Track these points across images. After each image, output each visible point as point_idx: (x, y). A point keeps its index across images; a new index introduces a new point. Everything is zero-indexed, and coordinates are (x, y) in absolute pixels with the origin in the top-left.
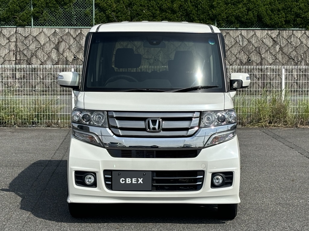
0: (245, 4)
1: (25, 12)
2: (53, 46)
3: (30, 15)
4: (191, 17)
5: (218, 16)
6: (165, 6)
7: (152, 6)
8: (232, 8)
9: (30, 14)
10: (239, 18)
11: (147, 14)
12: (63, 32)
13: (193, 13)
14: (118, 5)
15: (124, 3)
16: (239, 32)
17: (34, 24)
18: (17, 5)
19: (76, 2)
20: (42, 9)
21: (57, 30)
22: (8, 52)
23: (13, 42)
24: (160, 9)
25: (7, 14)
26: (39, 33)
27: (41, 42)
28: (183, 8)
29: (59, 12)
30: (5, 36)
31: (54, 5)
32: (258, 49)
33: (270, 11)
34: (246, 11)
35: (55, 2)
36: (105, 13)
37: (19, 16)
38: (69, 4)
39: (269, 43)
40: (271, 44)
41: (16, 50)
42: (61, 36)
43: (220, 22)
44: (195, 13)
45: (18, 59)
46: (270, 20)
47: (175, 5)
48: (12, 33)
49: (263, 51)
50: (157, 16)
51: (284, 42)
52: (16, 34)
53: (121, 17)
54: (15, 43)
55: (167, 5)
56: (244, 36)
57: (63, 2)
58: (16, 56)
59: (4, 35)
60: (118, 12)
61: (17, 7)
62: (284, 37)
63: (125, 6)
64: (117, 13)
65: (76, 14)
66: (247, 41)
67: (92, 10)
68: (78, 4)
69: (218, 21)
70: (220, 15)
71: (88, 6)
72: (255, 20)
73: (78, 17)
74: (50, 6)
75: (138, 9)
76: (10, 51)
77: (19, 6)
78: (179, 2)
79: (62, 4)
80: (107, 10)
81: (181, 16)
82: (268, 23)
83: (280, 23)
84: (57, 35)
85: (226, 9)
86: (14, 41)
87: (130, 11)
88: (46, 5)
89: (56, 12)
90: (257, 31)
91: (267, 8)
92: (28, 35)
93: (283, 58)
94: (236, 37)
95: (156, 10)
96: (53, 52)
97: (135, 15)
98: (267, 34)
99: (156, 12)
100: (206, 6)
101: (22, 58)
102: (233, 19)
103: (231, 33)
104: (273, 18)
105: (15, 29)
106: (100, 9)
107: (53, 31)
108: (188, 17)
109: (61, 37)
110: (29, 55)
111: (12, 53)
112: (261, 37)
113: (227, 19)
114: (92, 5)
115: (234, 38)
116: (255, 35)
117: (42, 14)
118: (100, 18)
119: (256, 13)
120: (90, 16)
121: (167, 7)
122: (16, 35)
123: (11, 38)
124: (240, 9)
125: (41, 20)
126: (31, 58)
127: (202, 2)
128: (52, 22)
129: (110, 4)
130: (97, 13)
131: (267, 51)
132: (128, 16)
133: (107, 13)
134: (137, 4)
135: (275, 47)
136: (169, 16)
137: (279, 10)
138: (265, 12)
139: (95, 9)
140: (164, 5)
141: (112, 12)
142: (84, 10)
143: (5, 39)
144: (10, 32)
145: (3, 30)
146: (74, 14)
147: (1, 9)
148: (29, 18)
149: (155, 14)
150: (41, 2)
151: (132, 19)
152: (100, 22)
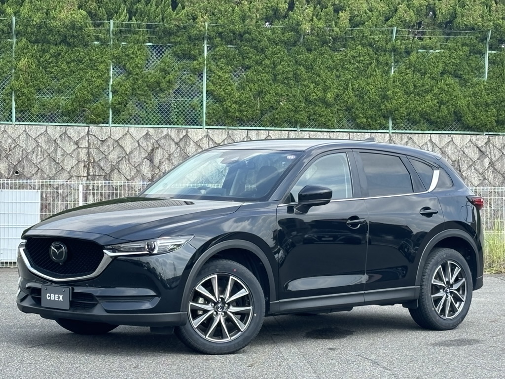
0: (436, 94)
1: (100, 103)
2: (144, 155)
3: (107, 107)
4: (352, 113)
5: (394, 111)
6: (313, 96)
7: (294, 96)
8: (415, 100)
10: (427, 115)
11: (286, 108)
12: (160, 133)
14: (242, 93)
15: (251, 90)
16: (427, 137)
17: (113, 121)
19: (178, 89)
20: (126, 98)
21: (151, 131)
22: (76, 163)
23: (84, 148)
24: (306, 100)
25: (72, 105)
26: (123, 135)
27: (125, 149)
28: (341, 99)
29: (151, 103)
31: (145, 92)
32: (456, 163)
33: (473, 106)
34: (437, 106)
35: (146, 88)
36: (222, 106)
37: (91, 109)
38: (168, 92)
39: (474, 154)
40: (477, 156)
41: (88, 160)
42: (157, 139)
43: (397, 121)
44: (360, 107)
45: (92, 173)
46: (474, 119)
47: (329, 95)
48: (83, 134)
49: (464, 167)
50: (301, 111)
51: (497, 153)
52: (88, 136)
53: (247, 111)
54: (86, 150)
55: (317, 95)
56: (435, 143)
57: (158, 89)
58: (88, 169)
59: (70, 137)
60: (242, 104)
61: (89, 95)
62: (497, 146)
63: (253, 96)
64: (240, 106)
65: (177, 107)
66: (439, 150)
67: (202, 101)
68: (180, 91)
69: (393, 119)
70: (397, 110)
71: (196, 95)
72: (451, 119)
73: (180, 111)
74: (139, 94)
75: (273, 100)
76: (79, 162)
77: (92, 94)
78: (335, 91)
80: (225, 101)
81: (337, 111)
82: (471, 124)
83: (488, 124)
84: (150, 138)
85: (407, 103)
87: (260, 102)
88: (133, 93)
89: (147, 104)
90: (454, 135)
91: (469, 100)
92: (106, 137)
93: (495, 178)
94: (423, 144)
95: (300, 102)
96: (144, 163)
97: (268, 109)
98: (470, 140)
99: (300, 105)
100: (377, 98)
101: (97, 172)
102: (418, 117)
103: (415, 137)
104: (478, 117)
105: (87, 128)
106: (215, 99)
107: (145, 132)
108: (349, 112)
109: (157, 141)
110: (107, 168)
111: (81, 165)
112: (462, 145)
113: (407, 117)
114: (202, 93)
115: (419, 146)
116: (451, 143)
117: (125, 106)
118: (214, 113)
119: (453, 109)
120: (199, 109)
121: (317, 98)
122: (88, 138)
123: (81, 142)
124: (429, 102)
125: (123, 115)
126: (110, 173)
127: (370, 91)
128: (141, 117)
129: (230, 91)
130: (210, 105)
131: (470, 166)
132: (257, 110)
133: (225, 106)
134: (271, 92)
135: (482, 161)
136: (320, 112)
137: (487, 105)
138: (466, 107)
139: (207, 99)
140: (312, 94)
141: (233, 103)
142: (190, 101)
143: (72, 144)
144: (79, 133)
145: (69, 130)
146: (175, 107)
147: (63, 97)
148: (105, 111)
149: (299, 107)
150: (124, 88)
151: (262, 114)
152: (214, 119)
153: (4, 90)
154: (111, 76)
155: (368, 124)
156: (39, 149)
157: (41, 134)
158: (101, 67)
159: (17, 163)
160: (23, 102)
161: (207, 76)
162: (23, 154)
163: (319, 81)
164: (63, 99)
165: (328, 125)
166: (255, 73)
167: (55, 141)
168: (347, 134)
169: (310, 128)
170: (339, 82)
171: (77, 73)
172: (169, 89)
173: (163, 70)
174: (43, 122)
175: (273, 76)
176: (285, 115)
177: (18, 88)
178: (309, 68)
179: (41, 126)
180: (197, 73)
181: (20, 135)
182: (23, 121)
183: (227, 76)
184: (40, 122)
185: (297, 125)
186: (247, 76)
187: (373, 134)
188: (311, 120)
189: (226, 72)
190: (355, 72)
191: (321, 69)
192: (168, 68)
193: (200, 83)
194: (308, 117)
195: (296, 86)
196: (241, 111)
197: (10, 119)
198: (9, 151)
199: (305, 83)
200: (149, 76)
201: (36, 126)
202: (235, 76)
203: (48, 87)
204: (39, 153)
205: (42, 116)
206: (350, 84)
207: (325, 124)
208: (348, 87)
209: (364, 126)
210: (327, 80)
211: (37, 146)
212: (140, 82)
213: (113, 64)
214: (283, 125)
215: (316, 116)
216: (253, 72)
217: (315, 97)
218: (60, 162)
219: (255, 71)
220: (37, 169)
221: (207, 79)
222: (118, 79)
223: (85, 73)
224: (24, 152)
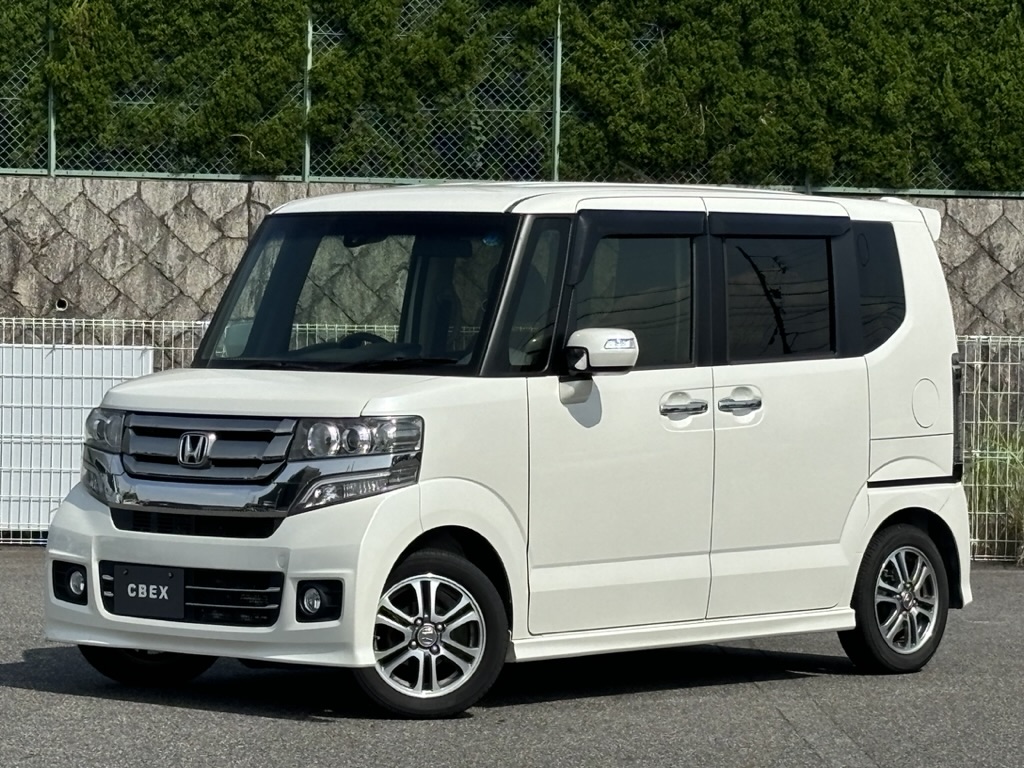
1: (280, 119)
3: (298, 131)
4: (954, 145)
6: (848, 100)
7: (797, 100)
9: (300, 127)
11: (774, 132)
13: (963, 127)
14: (658, 92)
15: (681, 85)
17: (312, 168)
18: (248, 91)
19: (487, 81)
20: (348, 106)
22: (217, 279)
23: (238, 239)
24: (830, 110)
25: (208, 124)
28: (924, 109)
29: (415, 120)
30: (204, 213)
31: (398, 90)
35: (402, 80)
36: (604, 126)
37: (257, 135)
38: (459, 89)
44: (974, 131)
47: (891, 98)
48: (234, 202)
50: (815, 140)
52: (249, 207)
53: (670, 141)
54: (244, 244)
55: (859, 97)
57: (433, 81)
59: (201, 210)
60: (658, 123)
61: (249, 96)
63: (688, 99)
64: (652, 126)
65: (483, 129)
67: (550, 115)
68: (492, 86)
71: (534, 98)
73: (492, 140)
74: (383, 96)
75: (740, 112)
76: (225, 276)
77: (258, 96)
78: (908, 85)
79: (432, 86)
80: (612, 113)
81: (913, 141)
86: (239, 235)
87: (706, 116)
88: (366, 92)
89: (404, 121)
95: (813, 116)
97: (726, 134)
99: (814, 125)
105: (246, 185)
106: (584, 109)
108: (945, 144)
114: (552, 92)
117: (346, 127)
118: (581, 146)
120: (543, 135)
121: (858, 104)
122: (250, 211)
123: (229, 222)
125: (341, 151)
126: (311, 307)
127: (1003, 87)
128: (388, 158)
129: (625, 88)
130: (571, 125)
132: (697, 137)
133: (612, 127)
134: (735, 90)
136: (867, 142)
139: (563, 109)
140: (847, 96)
141: (634, 120)
142: (518, 113)
143: (206, 227)
144: (224, 199)
145: (199, 191)
146: (479, 128)
147: (182, 104)
148: (294, 141)
149: (809, 130)
150: (344, 80)
151: (712, 150)
152: (582, 163)
153: (26, 86)
154: (310, 47)
155: (997, 174)
156: (121, 241)
157: (125, 202)
158: (283, 23)
159: (60, 278)
160: (76, 117)
161: (563, 46)
162: (77, 253)
163: (864, 59)
164: (181, 110)
165: (889, 179)
166: (691, 39)
167: (162, 219)
168: (940, 201)
169: (839, 185)
170: (919, 61)
171: (218, 40)
172: (463, 83)
173: (445, 32)
174: (130, 170)
175: (739, 46)
176: (772, 152)
177: (63, 81)
178: (838, 26)
179: (125, 182)
180: (537, 40)
181: (69, 205)
182: (77, 168)
183: (616, 48)
184: (120, 169)
185: (803, 178)
186: (670, 47)
187: (1010, 202)
188: (843, 166)
189: (614, 37)
190: (963, 36)
191: (869, 28)
192: (461, 24)
193: (545, 65)
194: (833, 157)
195: (802, 74)
196: (654, 141)
197: (41, 162)
198: (42, 247)
199: (828, 65)
200: (410, 47)
201: (112, 181)
202: (639, 46)
203: (143, 78)
204: (121, 252)
205: (125, 153)
206: (948, 67)
207: (879, 175)
208: (941, 77)
209: (986, 182)
210: (886, 57)
211: (114, 232)
212: (385, 62)
213: (315, 15)
214: (767, 179)
215: (856, 153)
216: (686, 36)
217: (853, 103)
218: (175, 275)
219: (693, 34)
220: (115, 294)
221: (565, 55)
222: (326, 55)
223: (241, 39)
224: (80, 248)
